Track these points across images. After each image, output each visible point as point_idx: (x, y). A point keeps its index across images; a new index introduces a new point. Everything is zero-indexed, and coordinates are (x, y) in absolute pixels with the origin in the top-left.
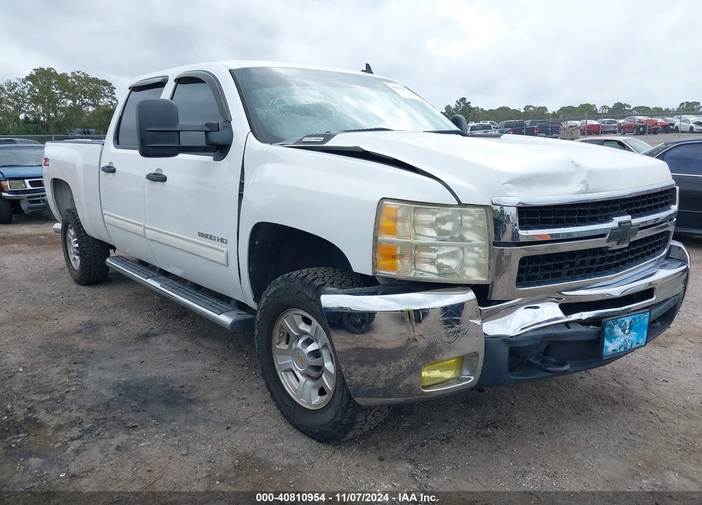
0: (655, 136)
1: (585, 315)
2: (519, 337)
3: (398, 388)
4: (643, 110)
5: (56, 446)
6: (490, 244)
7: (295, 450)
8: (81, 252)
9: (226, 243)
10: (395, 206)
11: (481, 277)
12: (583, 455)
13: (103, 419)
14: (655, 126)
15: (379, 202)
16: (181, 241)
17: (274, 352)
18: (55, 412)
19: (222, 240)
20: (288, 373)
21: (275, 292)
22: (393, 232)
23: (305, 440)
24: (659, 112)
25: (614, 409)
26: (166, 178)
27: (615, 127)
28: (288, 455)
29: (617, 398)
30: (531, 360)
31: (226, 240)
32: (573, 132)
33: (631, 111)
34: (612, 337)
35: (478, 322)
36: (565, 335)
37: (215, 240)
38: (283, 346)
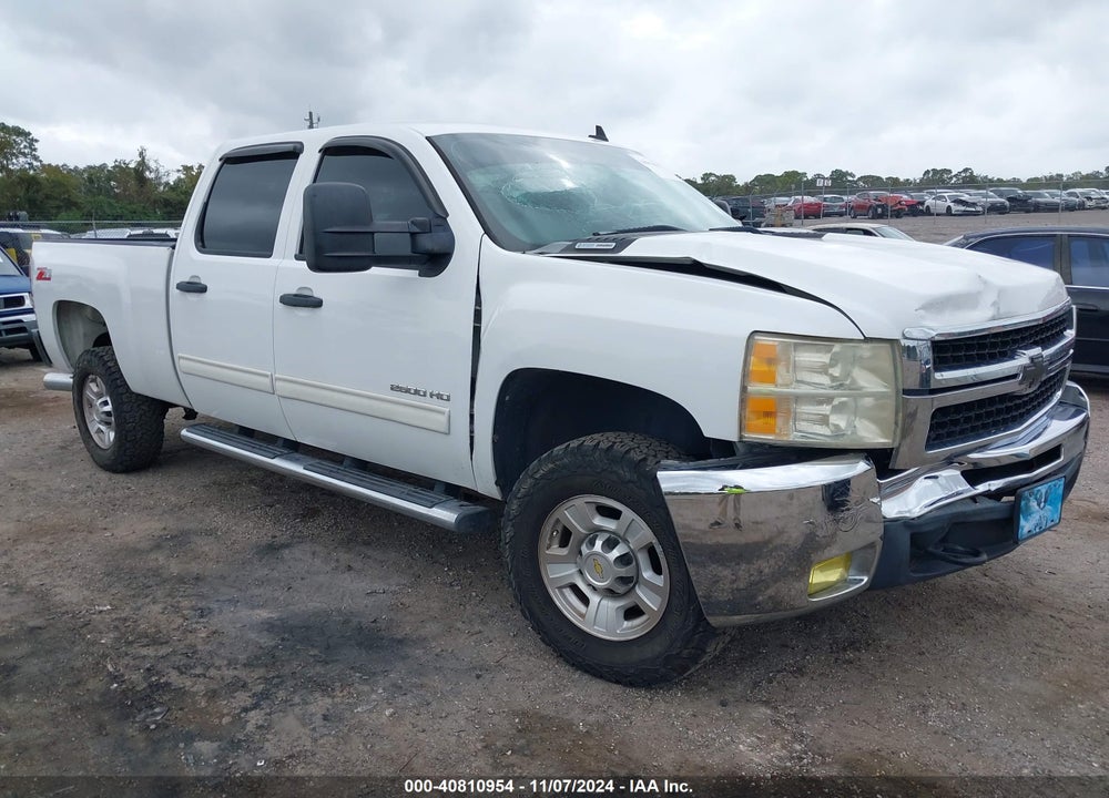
0: (898, 220)
1: (995, 485)
2: (923, 519)
3: (756, 602)
4: (873, 181)
5: (224, 721)
6: (897, 392)
7: (594, 701)
8: (119, 419)
9: (448, 400)
10: (771, 343)
11: (882, 437)
12: (989, 678)
13: (278, 677)
14: (899, 206)
15: (749, 337)
16: (352, 398)
17: (541, 560)
18: (192, 671)
19: (439, 396)
20: (564, 590)
21: (552, 471)
22: (770, 378)
23: (602, 686)
24: (894, 183)
25: (1002, 614)
26: (322, 301)
27: (841, 207)
28: (588, 709)
29: (1000, 600)
30: (930, 549)
31: (448, 397)
32: (784, 215)
33: (855, 182)
34: (1028, 513)
35: (875, 500)
36: (975, 513)
37: (425, 395)
38: (556, 550)
